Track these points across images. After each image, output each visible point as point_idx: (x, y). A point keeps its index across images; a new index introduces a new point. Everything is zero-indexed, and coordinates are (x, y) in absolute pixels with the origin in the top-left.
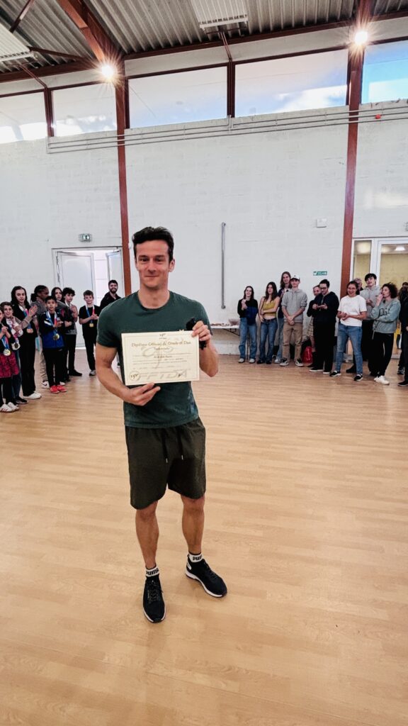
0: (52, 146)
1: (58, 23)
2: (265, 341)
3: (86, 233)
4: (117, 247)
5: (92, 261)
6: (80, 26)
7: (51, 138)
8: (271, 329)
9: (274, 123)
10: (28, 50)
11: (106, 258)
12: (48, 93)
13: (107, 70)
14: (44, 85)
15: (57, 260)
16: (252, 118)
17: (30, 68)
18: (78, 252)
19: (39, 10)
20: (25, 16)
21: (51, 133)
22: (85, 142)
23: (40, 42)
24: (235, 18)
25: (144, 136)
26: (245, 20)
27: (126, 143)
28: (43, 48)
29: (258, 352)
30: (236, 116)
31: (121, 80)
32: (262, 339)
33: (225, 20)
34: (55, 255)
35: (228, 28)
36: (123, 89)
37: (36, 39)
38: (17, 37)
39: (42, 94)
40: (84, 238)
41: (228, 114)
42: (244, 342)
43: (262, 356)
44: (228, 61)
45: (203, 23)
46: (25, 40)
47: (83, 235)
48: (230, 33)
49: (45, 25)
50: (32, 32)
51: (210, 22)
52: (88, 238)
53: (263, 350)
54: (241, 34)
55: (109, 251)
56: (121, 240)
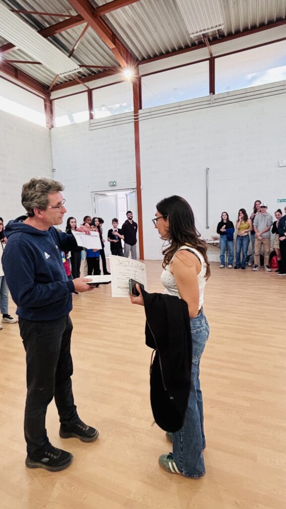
0: (92, 125)
1: (97, 48)
2: (240, 252)
3: (113, 180)
4: (133, 189)
5: (116, 199)
6: (111, 48)
7: (92, 120)
8: (245, 242)
9: (244, 95)
10: (79, 67)
11: (125, 197)
12: (90, 92)
13: (128, 73)
14: (88, 87)
15: (95, 199)
16: (228, 93)
17: (80, 78)
18: (107, 194)
19: (86, 42)
20: (78, 47)
21: (91, 117)
22: (113, 121)
23: (85, 61)
24: (215, 27)
25: (152, 113)
26: (222, 27)
27: (140, 119)
28: (87, 65)
29: (235, 260)
30: (216, 93)
31: (136, 78)
32: (238, 251)
33: (208, 29)
34: (93, 196)
35: (210, 35)
36: (138, 84)
37: (84, 59)
38: (73, 60)
39: (86, 93)
41: (210, 92)
42: (224, 253)
43: (238, 263)
44: (209, 57)
45: (192, 34)
46: (76, 61)
47: (111, 182)
48: (211, 38)
49: (89, 50)
50: (81, 56)
51: (197, 32)
53: (238, 259)
54: (219, 37)
55: (128, 192)
56: (136, 184)
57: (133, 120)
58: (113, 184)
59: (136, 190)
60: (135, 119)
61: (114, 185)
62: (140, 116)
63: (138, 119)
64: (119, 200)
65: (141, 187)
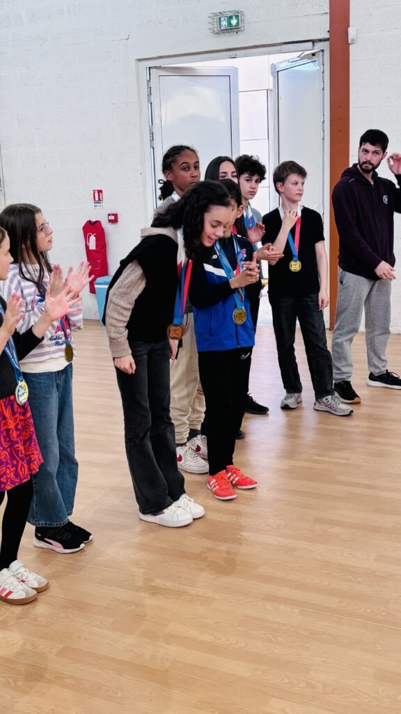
3: (229, 8)
4: (313, 42)
5: (232, 89)
11: (271, 78)
15: (149, 88)
18: (202, 65)
34: (145, 77)
40: (224, 23)
52: (234, 22)
55: (282, 59)
56: (326, 20)
58: (230, 24)
59: (326, 45)
61: (232, 29)
64: (243, 100)
65: (352, 32)
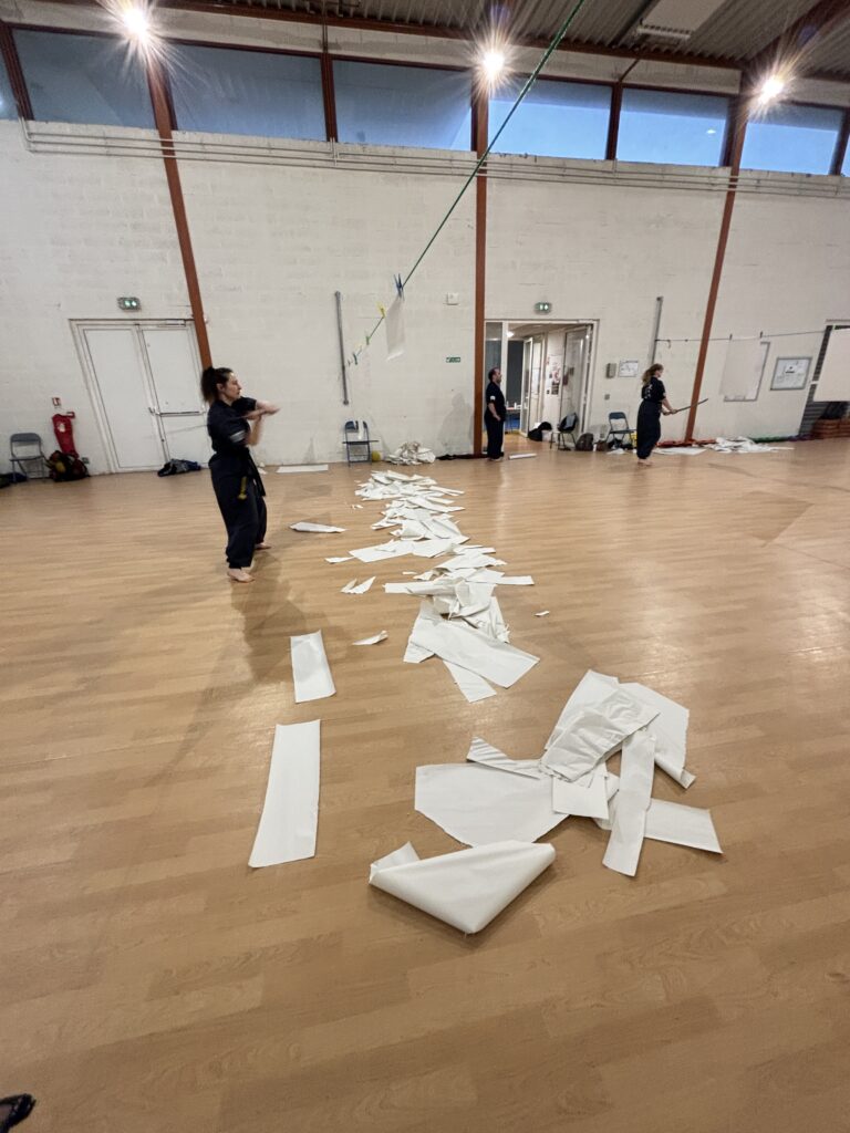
3: (129, 295)
4: (184, 320)
16: (363, 147)
27: (178, 155)
40: (128, 304)
41: (328, 134)
44: (321, 51)
47: (125, 299)
52: (134, 304)
56: (190, 309)
57: (160, 154)
58: (131, 305)
59: (191, 323)
60: (165, 152)
61: (132, 308)
62: (176, 147)
63: (172, 152)
65: (205, 317)
